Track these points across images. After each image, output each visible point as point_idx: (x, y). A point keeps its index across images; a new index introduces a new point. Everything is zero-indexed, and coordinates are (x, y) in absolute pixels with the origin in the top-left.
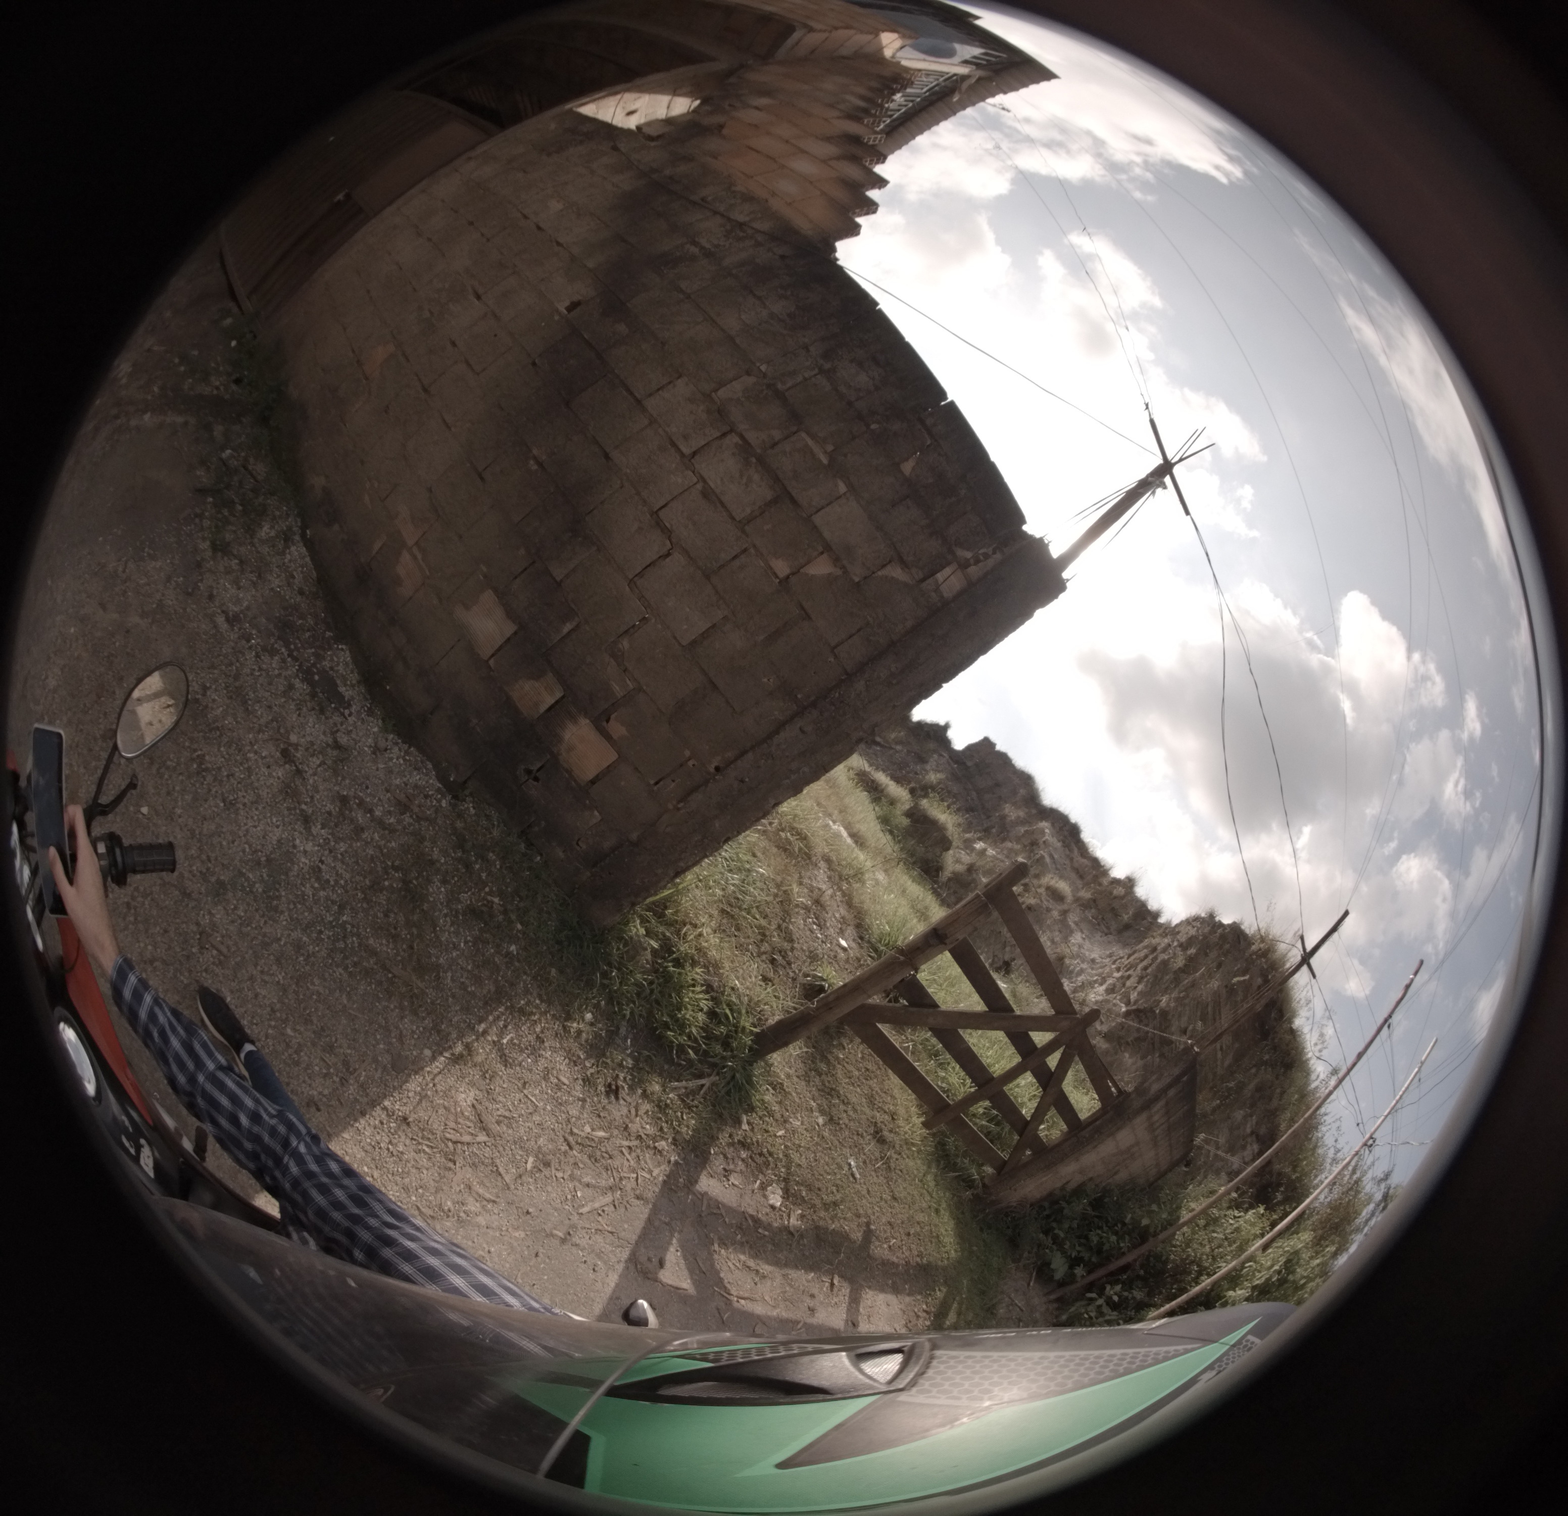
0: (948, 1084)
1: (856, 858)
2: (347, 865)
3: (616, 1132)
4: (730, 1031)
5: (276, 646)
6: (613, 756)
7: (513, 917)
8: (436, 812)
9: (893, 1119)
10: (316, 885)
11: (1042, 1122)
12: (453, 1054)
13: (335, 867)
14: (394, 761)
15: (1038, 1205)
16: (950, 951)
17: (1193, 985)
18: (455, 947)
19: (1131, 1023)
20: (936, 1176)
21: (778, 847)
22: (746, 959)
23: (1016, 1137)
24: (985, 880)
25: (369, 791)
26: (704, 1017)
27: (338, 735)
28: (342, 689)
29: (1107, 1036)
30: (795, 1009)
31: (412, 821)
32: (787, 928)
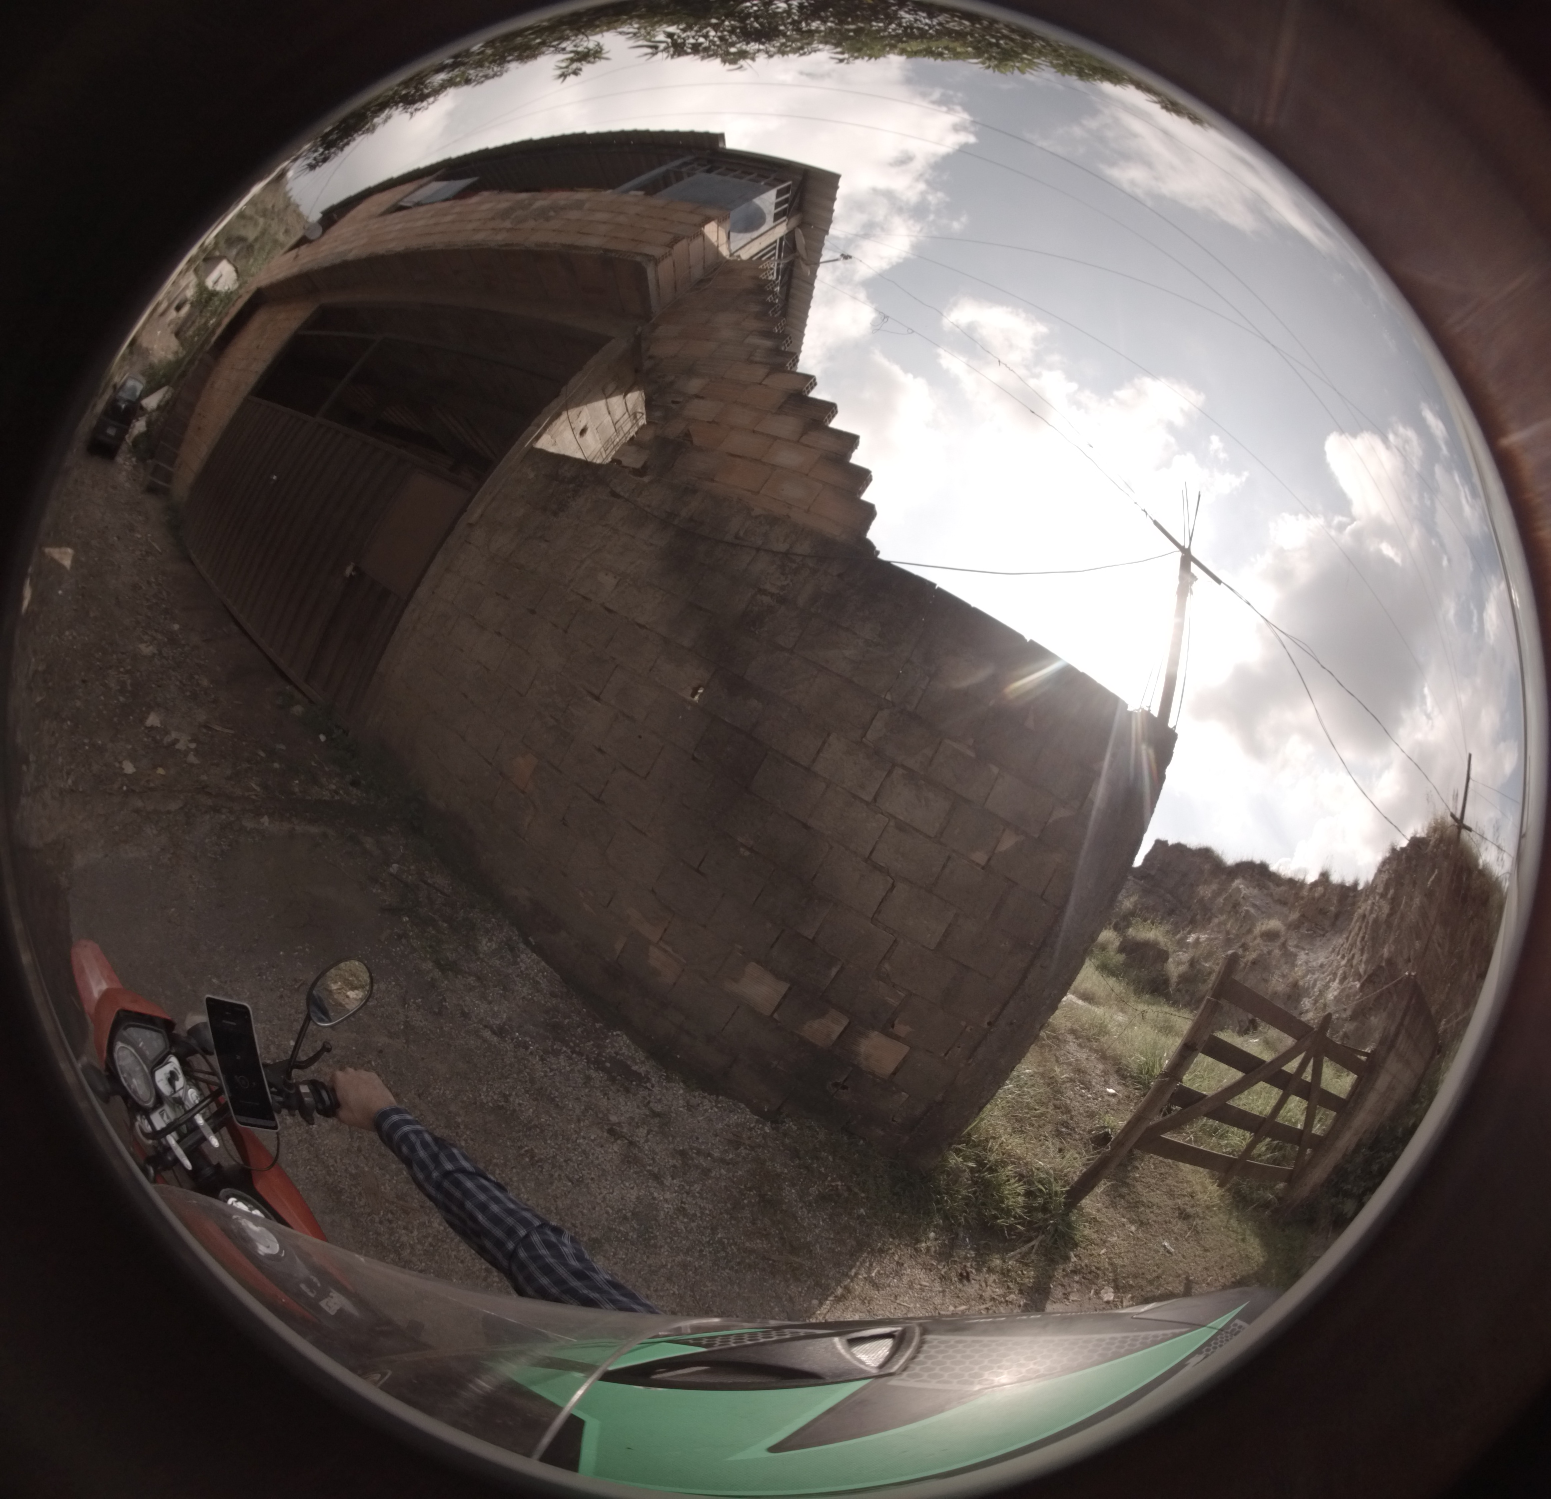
2: (706, 1198)
6: (905, 1050)
8: (764, 1138)
10: (685, 1220)
12: (836, 1297)
13: (696, 1203)
14: (710, 1111)
20: (1237, 1217)
23: (1297, 1148)
25: (700, 1141)
27: (651, 1105)
28: (635, 1068)
31: (747, 1151)
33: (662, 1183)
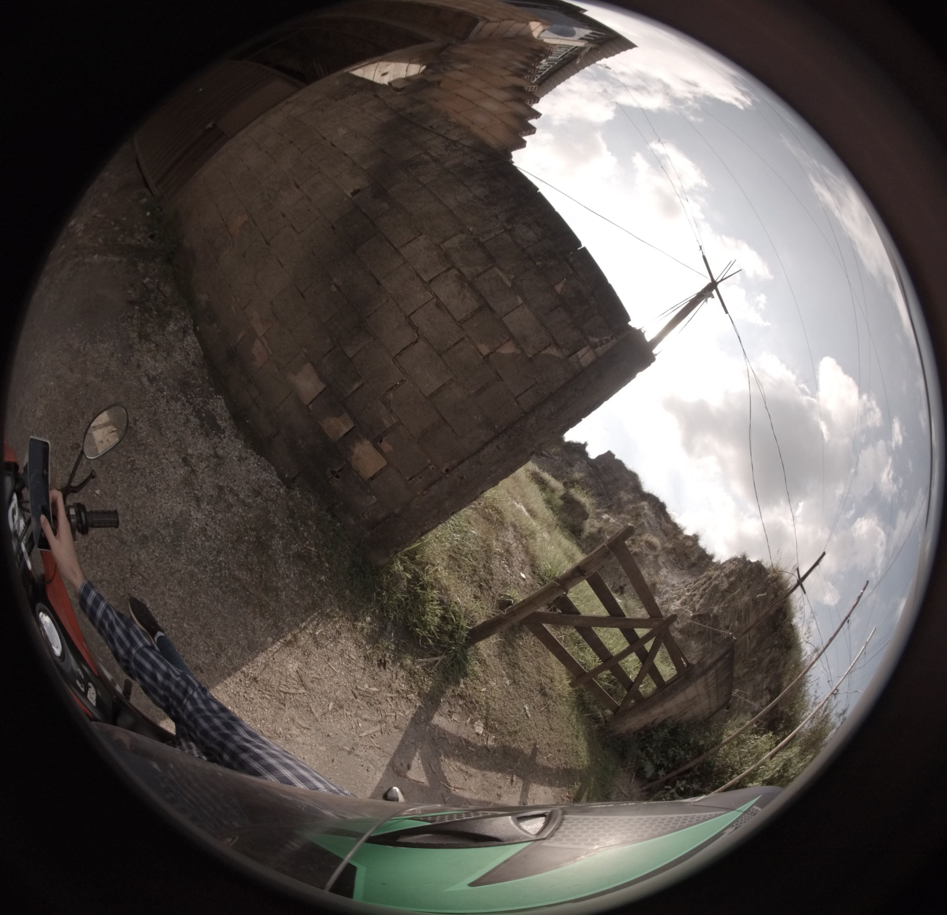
0: (585, 660)
1: (531, 524)
2: (223, 527)
3: (384, 688)
4: (454, 628)
5: (179, 396)
6: (384, 463)
7: (323, 559)
8: (277, 496)
9: (552, 681)
10: (203, 539)
11: (641, 683)
12: (285, 640)
13: (215, 528)
14: (252, 465)
15: (638, 733)
16: (587, 580)
17: (733, 599)
18: (288, 577)
19: (696, 623)
20: (577, 716)
21: (484, 518)
22: (464, 585)
23: (626, 692)
24: (608, 537)
25: (236, 483)
26: (438, 620)
27: (217, 449)
28: (219, 422)
29: (681, 631)
30: (493, 615)
31: (262, 501)
32: (489, 566)
33: (199, 506)
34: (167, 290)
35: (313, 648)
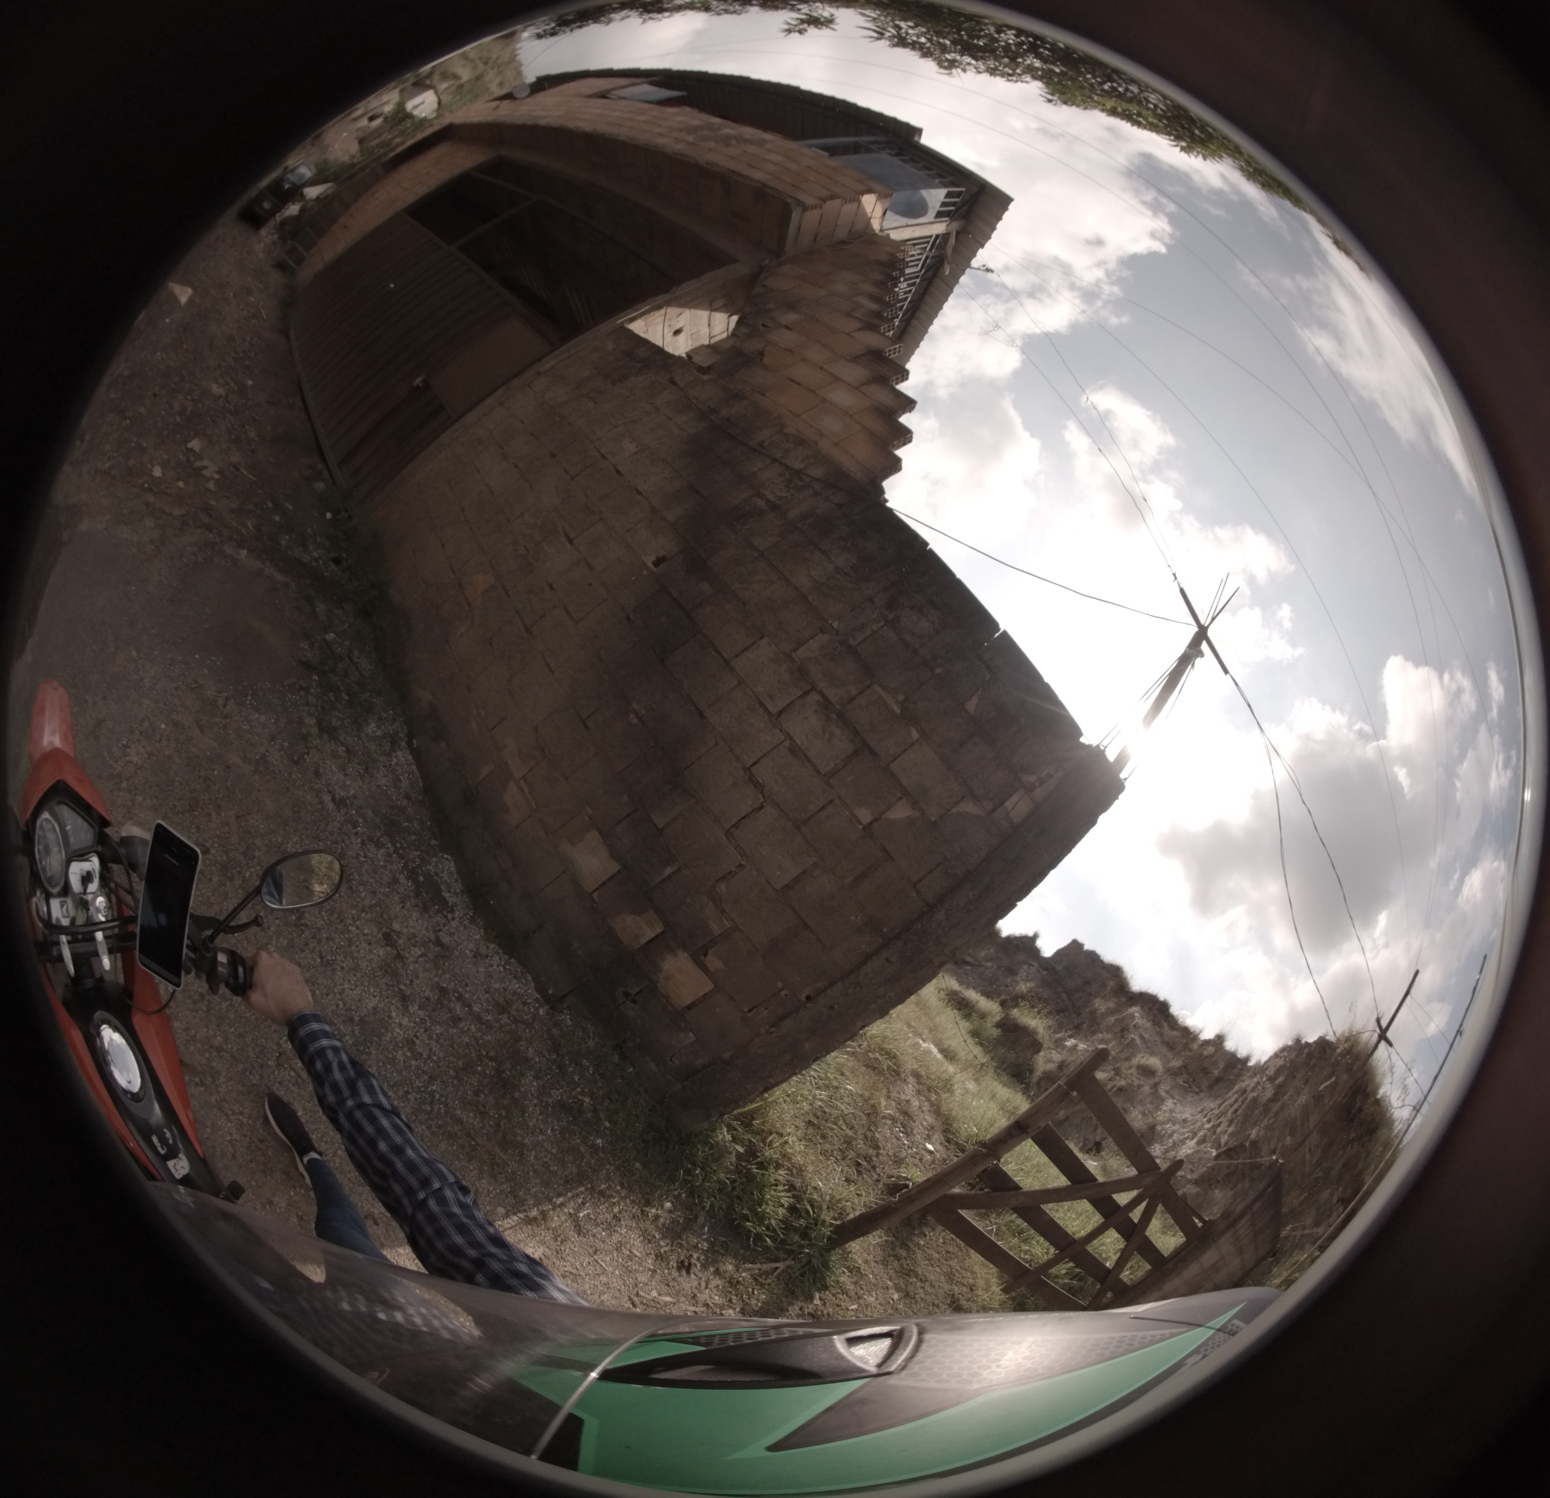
1: (945, 1071)
2: (442, 1045)
3: (683, 1299)
4: (810, 1224)
5: (382, 840)
6: (708, 986)
7: (602, 1115)
8: (534, 1017)
9: (971, 1290)
10: (409, 1054)
13: (428, 1045)
14: (495, 967)
16: (1033, 1139)
18: (542, 1132)
21: (867, 1066)
22: (830, 1163)
25: (468, 989)
26: (784, 1211)
27: (441, 934)
28: (446, 895)
30: (877, 1204)
31: (509, 1021)
32: (873, 1137)
33: (406, 1008)
34: (364, 663)
35: (572, 1232)
